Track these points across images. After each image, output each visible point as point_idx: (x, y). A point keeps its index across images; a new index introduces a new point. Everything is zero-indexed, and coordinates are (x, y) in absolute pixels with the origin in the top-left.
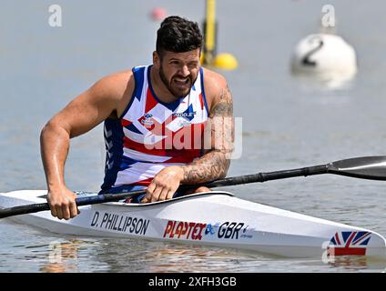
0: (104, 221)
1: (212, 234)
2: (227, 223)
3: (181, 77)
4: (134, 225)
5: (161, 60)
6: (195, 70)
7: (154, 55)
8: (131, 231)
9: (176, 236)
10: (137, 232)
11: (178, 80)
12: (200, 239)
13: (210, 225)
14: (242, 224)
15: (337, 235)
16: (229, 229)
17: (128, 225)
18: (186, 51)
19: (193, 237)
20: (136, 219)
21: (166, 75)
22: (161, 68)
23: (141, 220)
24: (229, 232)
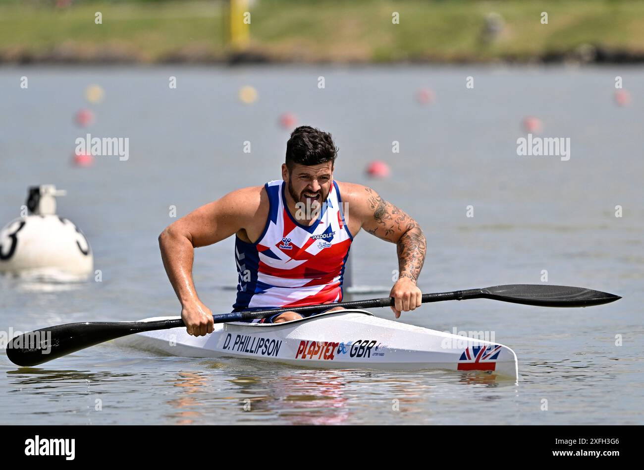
0: (236, 343)
1: (344, 353)
2: (360, 341)
3: (311, 192)
4: (266, 346)
5: (291, 174)
6: (326, 185)
7: (283, 167)
8: (263, 353)
9: (308, 356)
10: (269, 354)
11: (309, 195)
12: (332, 359)
13: (343, 344)
14: (374, 342)
15: (467, 350)
16: (362, 347)
17: (260, 347)
18: (317, 164)
19: (325, 357)
20: (268, 340)
21: (295, 189)
22: (290, 182)
23: (274, 341)
24: (361, 350)
